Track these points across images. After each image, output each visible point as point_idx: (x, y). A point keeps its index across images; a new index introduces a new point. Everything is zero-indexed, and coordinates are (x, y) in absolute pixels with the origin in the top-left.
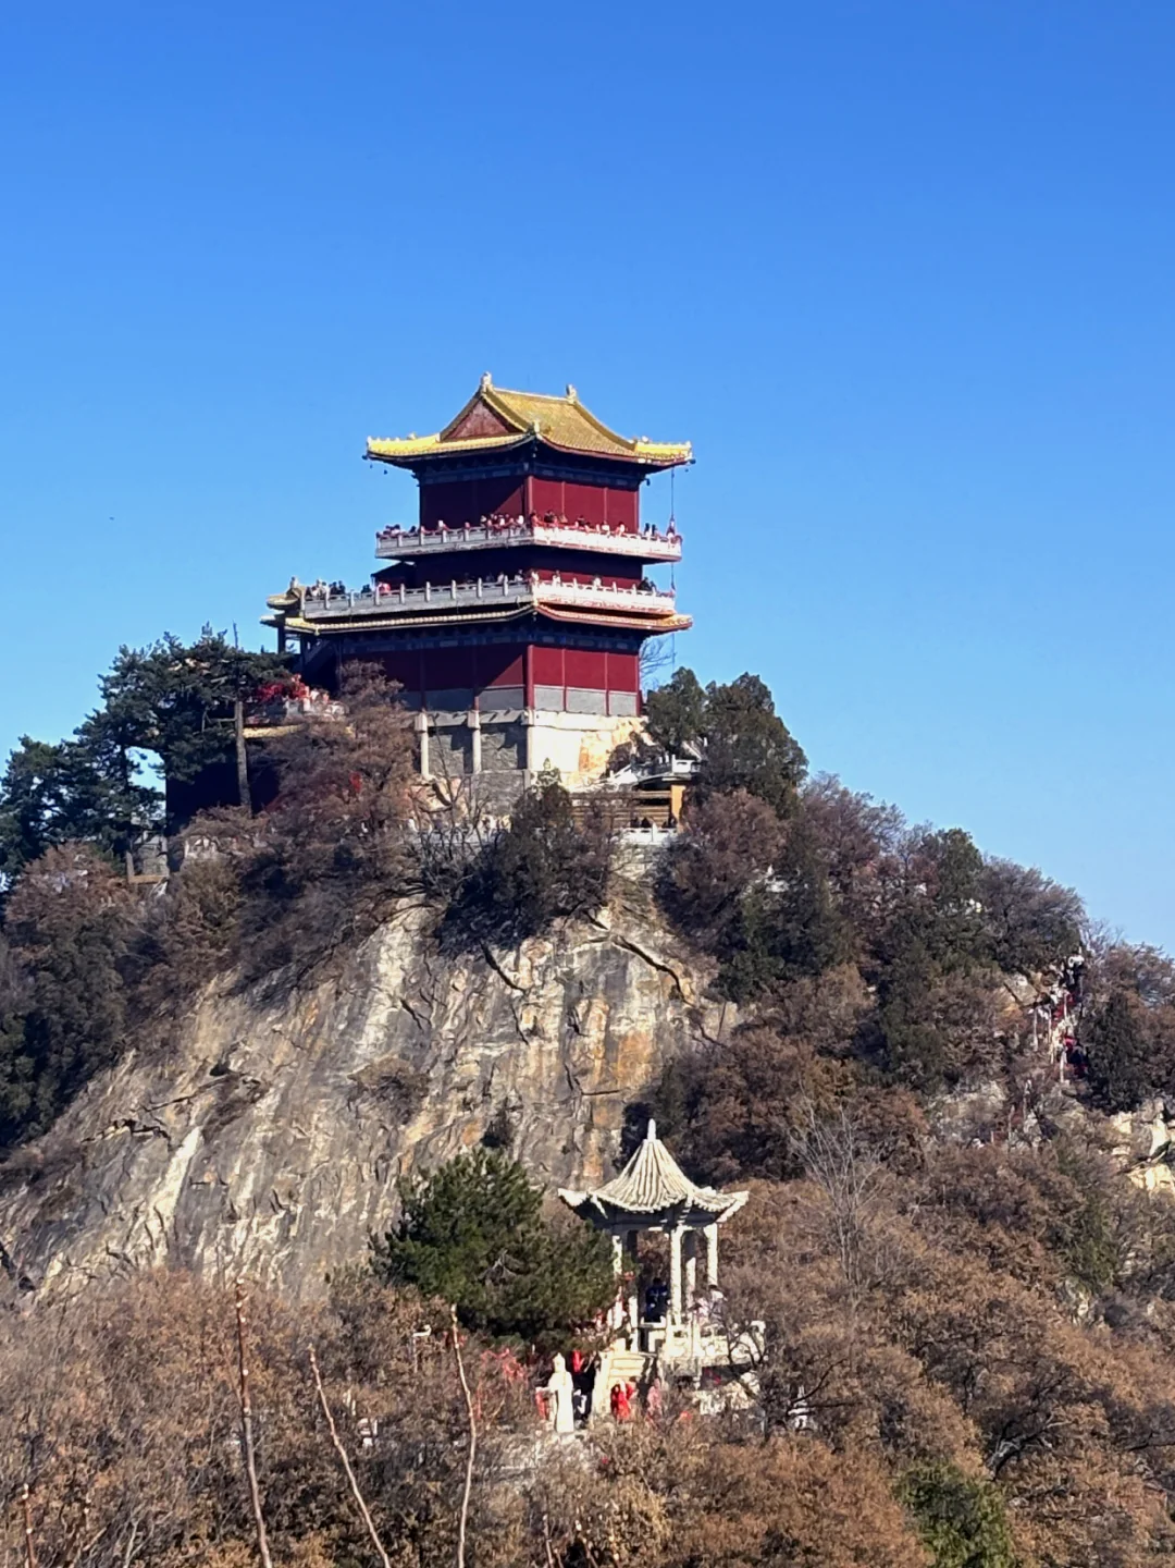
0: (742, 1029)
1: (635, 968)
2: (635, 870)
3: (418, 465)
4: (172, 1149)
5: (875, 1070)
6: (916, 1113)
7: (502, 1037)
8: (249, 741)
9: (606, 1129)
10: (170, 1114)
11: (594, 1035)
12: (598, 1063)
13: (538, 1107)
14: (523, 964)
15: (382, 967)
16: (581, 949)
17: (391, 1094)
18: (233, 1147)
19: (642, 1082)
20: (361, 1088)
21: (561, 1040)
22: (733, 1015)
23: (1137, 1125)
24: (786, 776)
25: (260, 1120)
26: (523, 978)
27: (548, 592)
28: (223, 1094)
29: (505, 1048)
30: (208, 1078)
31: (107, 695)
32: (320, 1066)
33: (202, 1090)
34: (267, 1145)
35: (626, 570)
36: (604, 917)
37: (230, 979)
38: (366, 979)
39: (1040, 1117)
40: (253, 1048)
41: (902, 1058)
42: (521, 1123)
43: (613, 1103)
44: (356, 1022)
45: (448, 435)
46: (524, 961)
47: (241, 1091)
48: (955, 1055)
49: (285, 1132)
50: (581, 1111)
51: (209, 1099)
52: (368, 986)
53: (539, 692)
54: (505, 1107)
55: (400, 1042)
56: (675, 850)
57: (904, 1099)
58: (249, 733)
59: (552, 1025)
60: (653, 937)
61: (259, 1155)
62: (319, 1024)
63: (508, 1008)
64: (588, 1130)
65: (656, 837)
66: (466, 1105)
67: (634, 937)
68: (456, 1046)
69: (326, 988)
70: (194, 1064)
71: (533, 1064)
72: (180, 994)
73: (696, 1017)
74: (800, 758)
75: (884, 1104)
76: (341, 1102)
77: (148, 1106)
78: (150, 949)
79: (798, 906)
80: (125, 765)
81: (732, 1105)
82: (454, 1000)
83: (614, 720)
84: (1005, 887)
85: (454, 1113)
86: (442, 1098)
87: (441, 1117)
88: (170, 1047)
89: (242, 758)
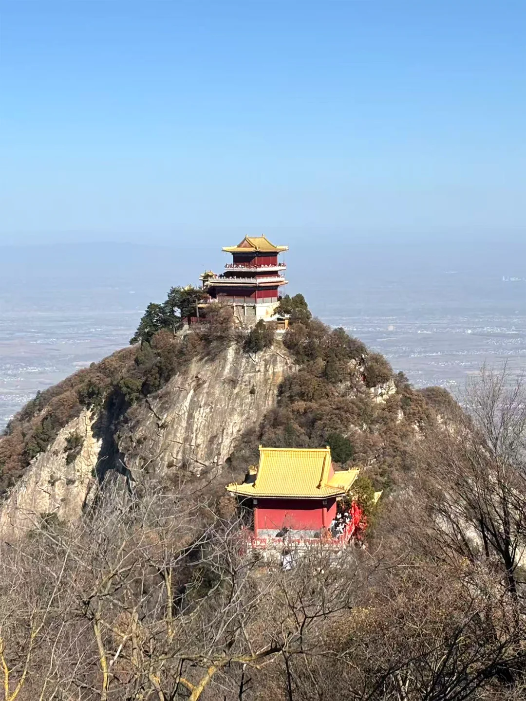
0: (300, 371)
1: (278, 358)
2: (279, 338)
3: (234, 253)
4: (188, 394)
5: (326, 380)
6: (333, 388)
7: (253, 372)
8: (199, 308)
9: (273, 390)
10: (187, 386)
11: (271, 372)
12: (271, 377)
13: (260, 386)
14: (256, 357)
15: (228, 357)
16: (267, 354)
17: (231, 383)
18: (200, 393)
19: (280, 381)
20: (225, 382)
21: (264, 372)
22: (298, 367)
23: (375, 390)
24: (307, 318)
25: (205, 388)
26: (257, 360)
27: (260, 281)
28: (198, 382)
29: (253, 374)
30: (194, 379)
31: (169, 296)
32: (217, 377)
33: (193, 381)
34: (207, 393)
35: (274, 273)
36: (272, 347)
37: (198, 357)
38: (225, 359)
39: (357, 389)
40: (203, 373)
41: (331, 378)
42: (257, 389)
43: (274, 385)
44: (223, 368)
45: (239, 246)
46: (257, 357)
47: (201, 382)
48: (340, 377)
49: (210, 390)
50: (268, 387)
51: (194, 383)
52: (226, 361)
53: (258, 300)
54: (253, 386)
55: (232, 373)
56: (287, 333)
57: (330, 386)
58: (200, 306)
59: (262, 370)
60: (282, 351)
61: (205, 395)
62: (216, 368)
63: (253, 366)
64: (270, 390)
65: (283, 331)
66: (246, 385)
67: (278, 352)
68: (244, 373)
69: (217, 361)
70: (191, 376)
71: (259, 377)
72: (188, 361)
73: (291, 368)
74: (310, 314)
75: (327, 387)
76: (221, 384)
77: (182, 384)
78: (181, 352)
79: (311, 345)
80: (173, 311)
81: (298, 387)
82: (243, 364)
83: (273, 303)
84: (351, 342)
85: (243, 387)
86: (241, 384)
87: (241, 388)
88: (186, 372)
89: (197, 311)
